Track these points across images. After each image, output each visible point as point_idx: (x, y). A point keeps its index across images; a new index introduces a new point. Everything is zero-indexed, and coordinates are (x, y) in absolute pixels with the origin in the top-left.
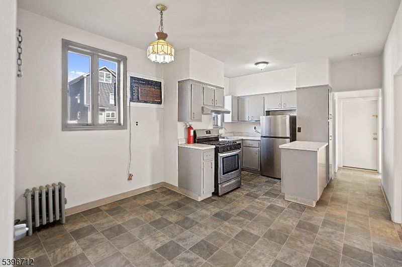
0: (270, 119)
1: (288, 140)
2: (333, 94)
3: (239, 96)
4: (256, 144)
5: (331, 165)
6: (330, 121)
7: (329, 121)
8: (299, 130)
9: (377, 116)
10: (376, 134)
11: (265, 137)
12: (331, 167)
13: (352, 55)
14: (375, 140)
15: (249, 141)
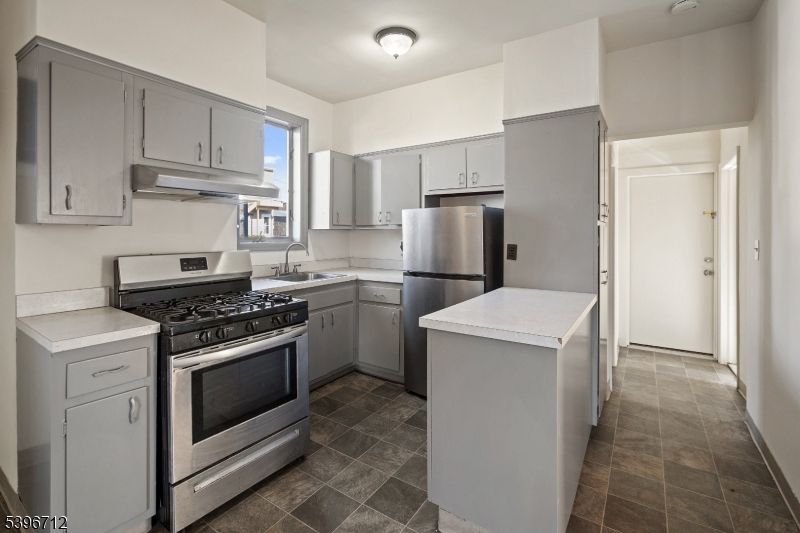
0: (437, 221)
1: (480, 284)
2: (610, 147)
3: (356, 153)
4: (392, 295)
5: (605, 340)
6: (603, 224)
7: (599, 223)
8: (513, 252)
9: (713, 215)
10: (712, 260)
11: (414, 274)
12: (605, 346)
13: (671, 7)
14: (709, 277)
15: (374, 287)
